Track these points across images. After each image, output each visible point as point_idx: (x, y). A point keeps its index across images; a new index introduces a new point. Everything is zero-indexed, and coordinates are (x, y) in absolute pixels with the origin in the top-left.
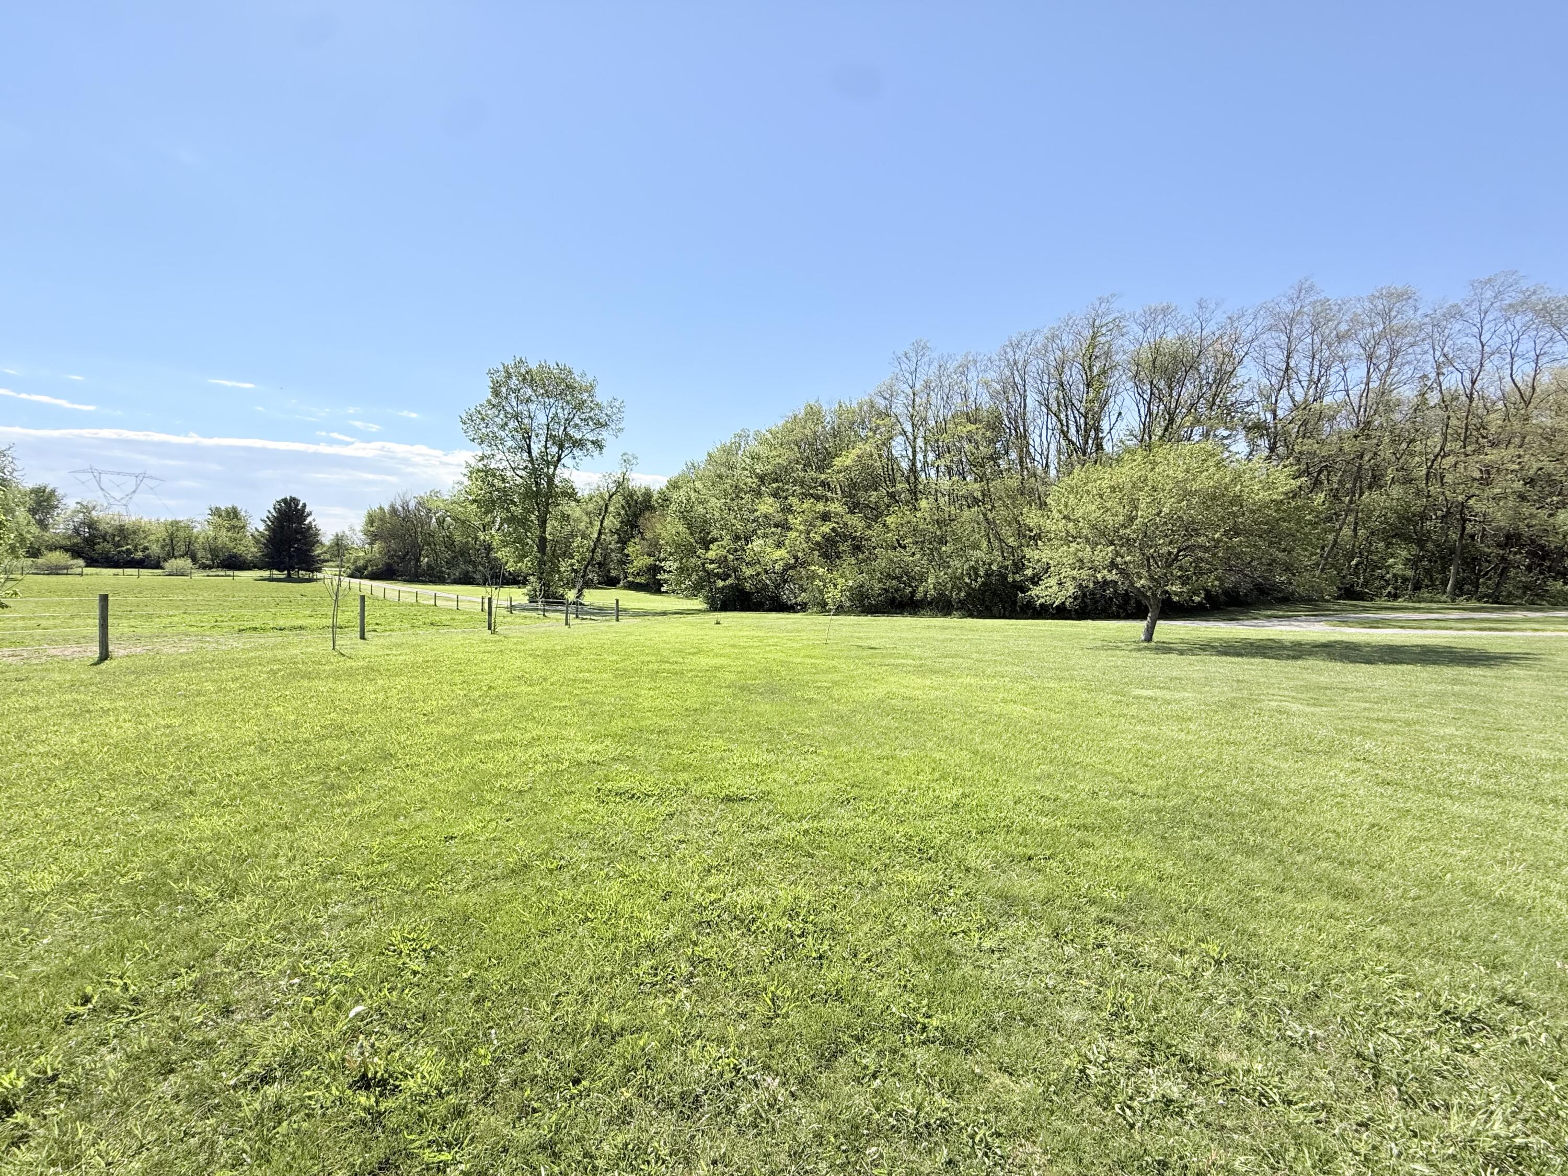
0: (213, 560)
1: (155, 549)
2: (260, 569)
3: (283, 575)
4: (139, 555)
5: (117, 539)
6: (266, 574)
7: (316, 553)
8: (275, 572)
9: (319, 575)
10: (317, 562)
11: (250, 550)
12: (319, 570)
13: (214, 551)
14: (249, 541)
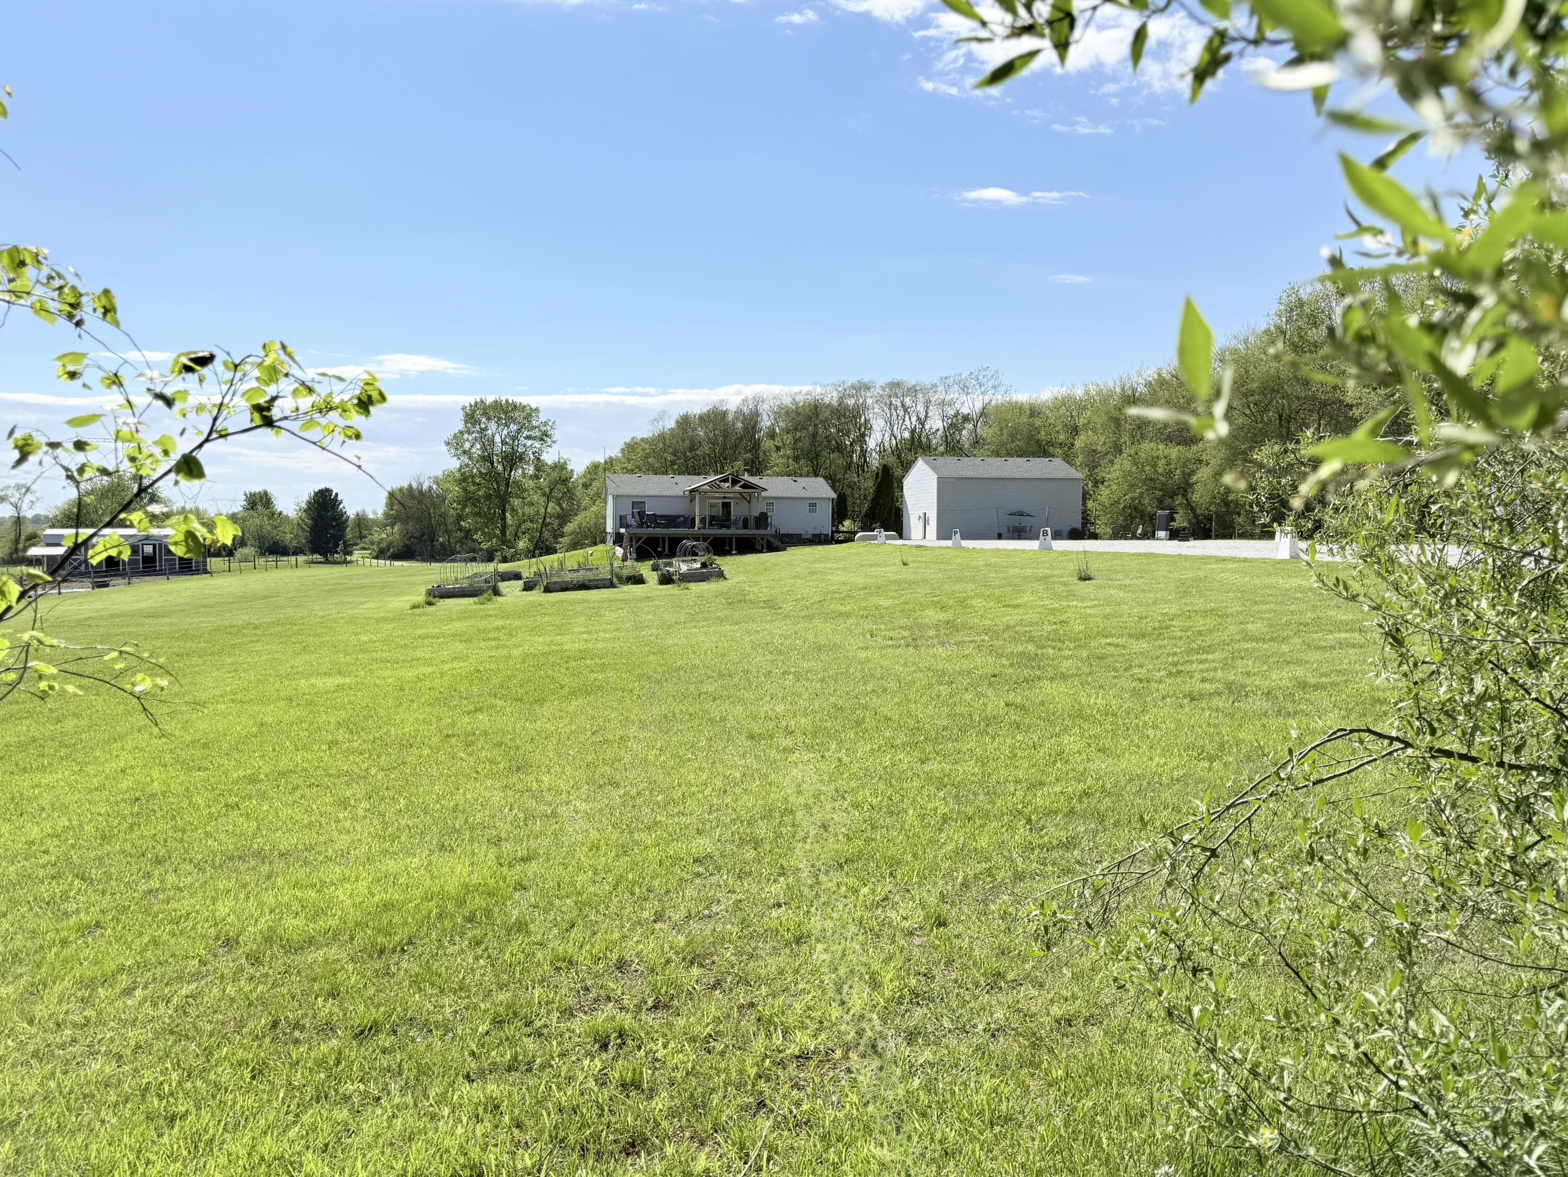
2: (306, 553)
3: (322, 558)
7: (348, 536)
8: (316, 556)
9: (352, 558)
10: (347, 545)
11: (295, 536)
12: (349, 553)
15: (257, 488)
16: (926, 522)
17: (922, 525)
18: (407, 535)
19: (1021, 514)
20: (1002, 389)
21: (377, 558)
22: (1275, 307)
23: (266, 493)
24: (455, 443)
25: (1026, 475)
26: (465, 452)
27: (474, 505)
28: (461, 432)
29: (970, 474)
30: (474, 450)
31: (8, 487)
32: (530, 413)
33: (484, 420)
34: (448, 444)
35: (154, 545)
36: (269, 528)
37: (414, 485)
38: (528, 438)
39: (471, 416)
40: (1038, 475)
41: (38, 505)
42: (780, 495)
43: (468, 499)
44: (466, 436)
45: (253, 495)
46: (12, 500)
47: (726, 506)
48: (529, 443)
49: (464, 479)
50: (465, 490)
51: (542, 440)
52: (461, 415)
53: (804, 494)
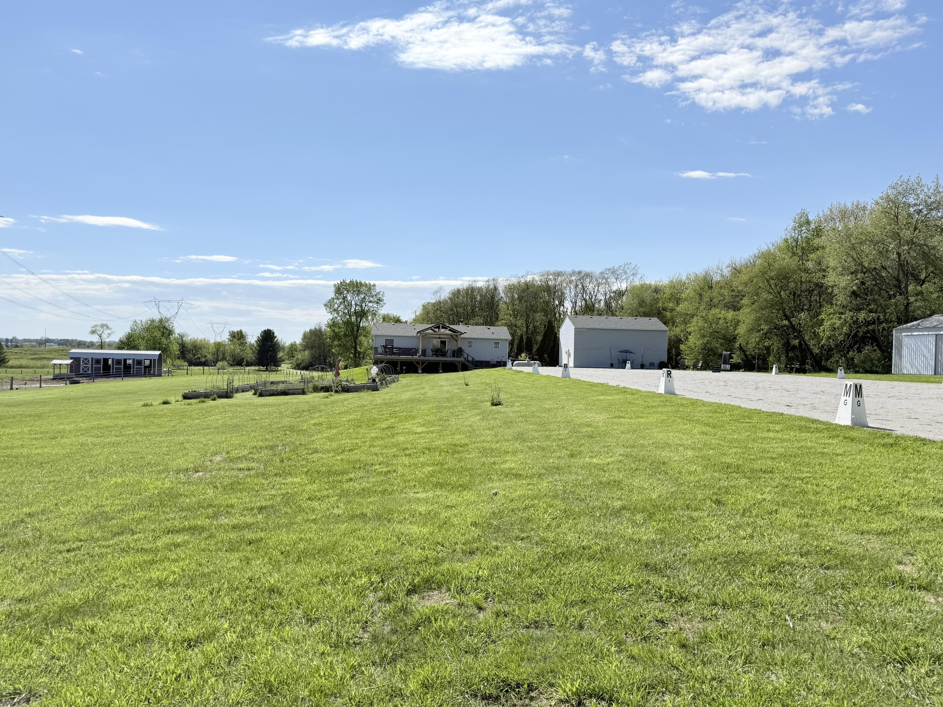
0: (233, 361)
1: (209, 357)
2: (255, 365)
3: (265, 368)
4: (203, 360)
5: (194, 352)
6: (257, 368)
7: (279, 356)
8: (261, 367)
9: (280, 368)
10: (279, 361)
11: (250, 355)
12: (280, 366)
13: (233, 356)
14: (249, 351)
15: (236, 329)
16: (569, 355)
17: (567, 357)
18: (313, 356)
19: (626, 351)
20: (639, 276)
21: (295, 368)
22: (792, 224)
23: (241, 332)
24: (329, 305)
25: (632, 328)
26: (334, 310)
27: (339, 340)
28: (333, 299)
29: (597, 326)
30: (339, 309)
31: (97, 325)
32: (370, 288)
33: (345, 292)
34: (326, 305)
35: (151, 360)
36: (239, 350)
37: (317, 328)
38: (370, 302)
39: (339, 290)
40: (639, 328)
41: (112, 335)
42: (476, 337)
43: (336, 336)
44: (335, 301)
45: (233, 332)
46: (99, 333)
47: (443, 343)
48: (371, 304)
49: (333, 324)
50: (334, 331)
51: (378, 303)
52: (333, 289)
53: (492, 337)
